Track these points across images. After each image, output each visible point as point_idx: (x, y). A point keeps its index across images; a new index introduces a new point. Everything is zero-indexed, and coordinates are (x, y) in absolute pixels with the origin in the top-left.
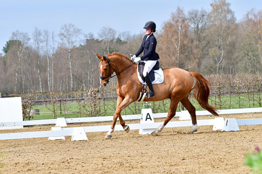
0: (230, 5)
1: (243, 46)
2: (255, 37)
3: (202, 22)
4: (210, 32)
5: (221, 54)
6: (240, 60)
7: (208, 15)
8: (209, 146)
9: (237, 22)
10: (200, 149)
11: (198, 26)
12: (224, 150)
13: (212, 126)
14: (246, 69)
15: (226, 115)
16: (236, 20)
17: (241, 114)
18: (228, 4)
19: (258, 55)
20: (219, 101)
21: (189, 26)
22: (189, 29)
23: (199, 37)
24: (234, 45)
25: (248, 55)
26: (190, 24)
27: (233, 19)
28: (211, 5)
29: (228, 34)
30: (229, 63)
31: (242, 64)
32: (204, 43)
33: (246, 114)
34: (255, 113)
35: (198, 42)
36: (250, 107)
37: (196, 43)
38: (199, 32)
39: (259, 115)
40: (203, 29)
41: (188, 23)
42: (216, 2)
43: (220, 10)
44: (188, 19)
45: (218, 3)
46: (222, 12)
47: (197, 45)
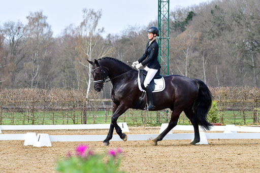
0: (47, 18)
1: (59, 62)
2: (72, 54)
3: (18, 34)
4: (26, 46)
5: (36, 69)
6: (56, 76)
7: (24, 28)
8: (19, 161)
10: (9, 163)
11: (13, 38)
12: (35, 165)
13: (24, 141)
14: (61, 86)
15: (39, 130)
16: (52, 34)
17: (55, 130)
19: (74, 72)
20: (32, 116)
21: (4, 38)
22: (4, 41)
23: (15, 50)
24: (50, 60)
25: (64, 71)
26: (5, 36)
27: (50, 33)
28: (27, 18)
29: (44, 49)
30: (44, 79)
31: (58, 80)
32: (19, 56)
33: (59, 130)
34: (69, 130)
35: (12, 55)
36: (63, 124)
37: (10, 55)
38: (15, 45)
39: (72, 132)
40: (19, 42)
41: (3, 34)
42: (32, 15)
43: (37, 23)
44: (4, 31)
45: (34, 16)
46: (38, 25)
47: (11, 58)
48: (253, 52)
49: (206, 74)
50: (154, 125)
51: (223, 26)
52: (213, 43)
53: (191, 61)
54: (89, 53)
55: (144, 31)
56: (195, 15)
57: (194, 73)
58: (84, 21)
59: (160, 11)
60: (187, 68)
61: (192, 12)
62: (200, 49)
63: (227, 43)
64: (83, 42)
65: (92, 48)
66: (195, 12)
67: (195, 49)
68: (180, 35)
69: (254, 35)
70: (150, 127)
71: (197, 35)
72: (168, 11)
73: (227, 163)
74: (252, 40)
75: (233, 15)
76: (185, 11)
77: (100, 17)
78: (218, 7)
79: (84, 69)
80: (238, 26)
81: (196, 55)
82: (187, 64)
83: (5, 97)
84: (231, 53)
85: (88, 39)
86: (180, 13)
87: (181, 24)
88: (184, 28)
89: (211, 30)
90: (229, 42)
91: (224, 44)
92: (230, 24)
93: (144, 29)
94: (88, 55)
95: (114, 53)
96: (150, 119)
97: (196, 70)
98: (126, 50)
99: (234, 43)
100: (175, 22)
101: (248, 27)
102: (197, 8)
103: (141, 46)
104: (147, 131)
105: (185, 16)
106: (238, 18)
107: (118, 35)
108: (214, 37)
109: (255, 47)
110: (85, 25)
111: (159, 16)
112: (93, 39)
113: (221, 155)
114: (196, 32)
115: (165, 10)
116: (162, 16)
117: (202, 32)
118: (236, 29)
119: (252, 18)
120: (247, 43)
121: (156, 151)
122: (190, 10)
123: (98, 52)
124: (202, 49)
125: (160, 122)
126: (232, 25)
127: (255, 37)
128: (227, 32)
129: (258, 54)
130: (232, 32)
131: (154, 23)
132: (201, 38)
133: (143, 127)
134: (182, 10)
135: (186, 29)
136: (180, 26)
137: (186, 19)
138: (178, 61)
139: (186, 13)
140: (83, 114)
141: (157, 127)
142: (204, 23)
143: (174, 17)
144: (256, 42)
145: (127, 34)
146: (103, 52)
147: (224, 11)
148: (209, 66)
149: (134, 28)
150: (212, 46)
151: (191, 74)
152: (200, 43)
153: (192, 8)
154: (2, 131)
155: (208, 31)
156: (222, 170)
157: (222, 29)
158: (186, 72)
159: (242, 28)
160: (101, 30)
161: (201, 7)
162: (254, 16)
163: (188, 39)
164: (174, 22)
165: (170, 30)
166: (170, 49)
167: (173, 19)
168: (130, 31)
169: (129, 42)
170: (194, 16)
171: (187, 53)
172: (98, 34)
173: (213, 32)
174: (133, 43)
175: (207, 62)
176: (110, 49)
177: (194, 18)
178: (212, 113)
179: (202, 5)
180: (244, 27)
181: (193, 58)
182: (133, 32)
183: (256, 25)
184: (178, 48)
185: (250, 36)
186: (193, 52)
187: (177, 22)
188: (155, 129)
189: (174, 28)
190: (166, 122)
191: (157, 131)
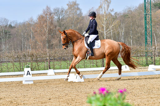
0: (79, 5)
3: (62, 15)
4: (67, 22)
7: (66, 11)
8: (65, 91)
9: (83, 15)
10: (60, 93)
11: (59, 18)
12: (74, 93)
16: (82, 14)
17: (86, 71)
18: (78, 5)
21: (54, 17)
22: (54, 19)
23: (60, 24)
24: (81, 29)
26: (54, 16)
27: (81, 13)
28: (68, 5)
29: (78, 23)
32: (63, 28)
33: (88, 71)
34: (94, 71)
35: (59, 27)
36: (90, 67)
37: (58, 28)
38: (60, 21)
39: (96, 72)
40: (62, 19)
41: (53, 15)
42: (70, 3)
43: (73, 8)
44: (53, 13)
45: (72, 4)
46: (74, 9)
47: (58, 29)
50: (145, 66)
54: (104, 24)
55: (136, 9)
58: (101, 5)
64: (101, 18)
65: (106, 21)
68: (158, 11)
70: (142, 67)
77: (110, 3)
79: (102, 34)
83: (55, 53)
85: (103, 16)
94: (103, 25)
95: (119, 23)
96: (142, 62)
98: (126, 22)
103: (135, 19)
104: (140, 70)
107: (121, 13)
110: (102, 8)
111: (145, 1)
112: (106, 15)
116: (147, 1)
121: (146, 82)
123: (109, 24)
125: (148, 64)
131: (142, 4)
133: (138, 67)
136: (158, 6)
138: (158, 26)
140: (102, 61)
141: (146, 67)
145: (126, 12)
146: (112, 23)
149: (130, 8)
154: (55, 73)
160: (112, 10)
164: (154, 3)
165: (152, 8)
166: (152, 19)
168: (128, 10)
169: (127, 16)
172: (109, 12)
174: (130, 17)
176: (117, 21)
182: (130, 10)
184: (157, 19)
187: (156, 3)
188: (145, 68)
189: (154, 7)
190: (152, 64)
191: (146, 69)
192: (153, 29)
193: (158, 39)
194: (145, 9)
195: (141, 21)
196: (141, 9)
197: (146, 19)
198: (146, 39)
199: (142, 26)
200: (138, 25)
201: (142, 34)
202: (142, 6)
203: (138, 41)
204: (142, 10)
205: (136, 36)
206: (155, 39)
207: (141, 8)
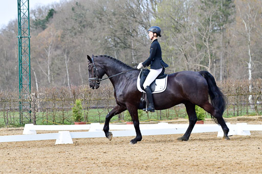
48: (116, 49)
49: (69, 72)
50: (18, 126)
51: (85, 23)
52: (75, 40)
53: (53, 59)
55: (4, 30)
56: (55, 12)
57: (57, 72)
59: (19, 9)
60: (50, 67)
61: (52, 10)
62: (62, 47)
63: (89, 40)
66: (56, 9)
67: (57, 48)
68: (42, 33)
69: (116, 31)
70: (13, 128)
71: (59, 33)
72: (28, 9)
73: (93, 162)
74: (115, 36)
75: (94, 12)
76: (46, 9)
78: (79, 4)
80: (100, 22)
81: (58, 53)
82: (49, 63)
84: (93, 50)
86: (40, 11)
87: (42, 22)
88: (44, 26)
89: (73, 27)
90: (91, 39)
91: (86, 41)
92: (91, 21)
93: (4, 28)
96: (12, 120)
97: (59, 69)
99: (97, 40)
100: (36, 20)
101: (110, 23)
102: (57, 5)
103: (1, 46)
104: (10, 132)
105: (46, 14)
106: (100, 14)
108: (75, 34)
109: (118, 43)
111: (19, 14)
113: (87, 154)
114: (57, 29)
115: (25, 8)
116: (22, 14)
117: (64, 29)
118: (98, 26)
119: (114, 14)
120: (110, 40)
121: (20, 152)
122: (51, 8)
124: (64, 47)
125: (24, 123)
126: (93, 21)
127: (117, 34)
128: (89, 29)
129: (121, 50)
130: (94, 29)
131: (14, 21)
132: (63, 36)
133: (5, 128)
134: (42, 7)
135: (47, 27)
136: (41, 25)
137: (47, 17)
138: (40, 60)
139: (47, 11)
141: (20, 128)
142: (65, 20)
143: (34, 15)
144: (119, 38)
147: (85, 8)
148: (72, 64)
150: (74, 44)
151: (54, 72)
152: (62, 41)
153: (53, 5)
155: (70, 28)
156: (88, 169)
157: (84, 26)
158: (49, 71)
159: (104, 25)
161: (62, 5)
162: (116, 13)
163: (50, 37)
164: (34, 20)
165: (31, 28)
166: (31, 47)
167: (33, 17)
170: (54, 14)
171: (49, 52)
173: (75, 29)
175: (70, 60)
177: (54, 15)
178: (76, 112)
179: (62, 3)
180: (106, 23)
181: (56, 56)
183: (119, 21)
184: (39, 46)
185: (112, 33)
186: (56, 50)
187: (38, 20)
188: (18, 130)
189: (35, 26)
190: (30, 122)
191: (20, 132)
192: (33, 64)
193: (41, 81)
194: (20, 28)
195: (13, 50)
196: (13, 29)
197: (20, 46)
198: (21, 80)
199: (14, 59)
200: (7, 56)
201: (13, 73)
202: (13, 24)
203: (7, 84)
204: (13, 32)
205: (4, 75)
206: (35, 82)
207: (12, 27)
